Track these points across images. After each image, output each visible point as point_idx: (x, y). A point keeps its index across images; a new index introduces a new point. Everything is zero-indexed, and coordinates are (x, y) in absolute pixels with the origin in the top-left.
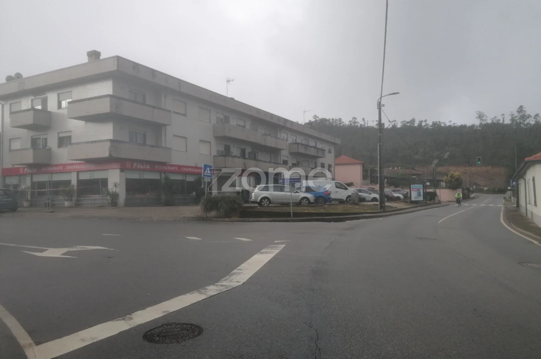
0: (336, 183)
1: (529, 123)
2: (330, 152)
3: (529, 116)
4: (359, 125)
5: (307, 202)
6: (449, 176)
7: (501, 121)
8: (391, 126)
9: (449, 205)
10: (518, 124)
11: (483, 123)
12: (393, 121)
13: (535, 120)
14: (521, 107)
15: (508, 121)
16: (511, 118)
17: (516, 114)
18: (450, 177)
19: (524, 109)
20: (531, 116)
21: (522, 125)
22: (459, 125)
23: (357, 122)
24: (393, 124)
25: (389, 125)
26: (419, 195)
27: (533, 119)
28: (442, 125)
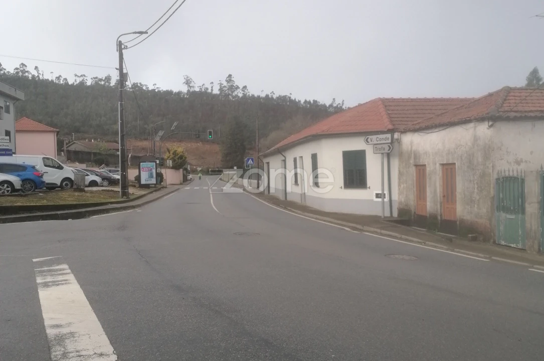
0: (44, 158)
1: (237, 95)
2: (8, 111)
3: (238, 87)
4: (30, 76)
5: (9, 189)
6: (171, 152)
7: (209, 91)
8: (78, 82)
9: (179, 189)
10: (227, 95)
11: (192, 90)
12: (82, 76)
13: (243, 92)
14: (230, 76)
15: (216, 91)
16: (219, 88)
17: (225, 84)
18: (173, 154)
19: (232, 79)
20: (239, 88)
21: (230, 97)
22: (165, 90)
23: (27, 72)
24: (81, 79)
25: (76, 81)
26: (151, 176)
27: (241, 91)
28: (144, 88)
